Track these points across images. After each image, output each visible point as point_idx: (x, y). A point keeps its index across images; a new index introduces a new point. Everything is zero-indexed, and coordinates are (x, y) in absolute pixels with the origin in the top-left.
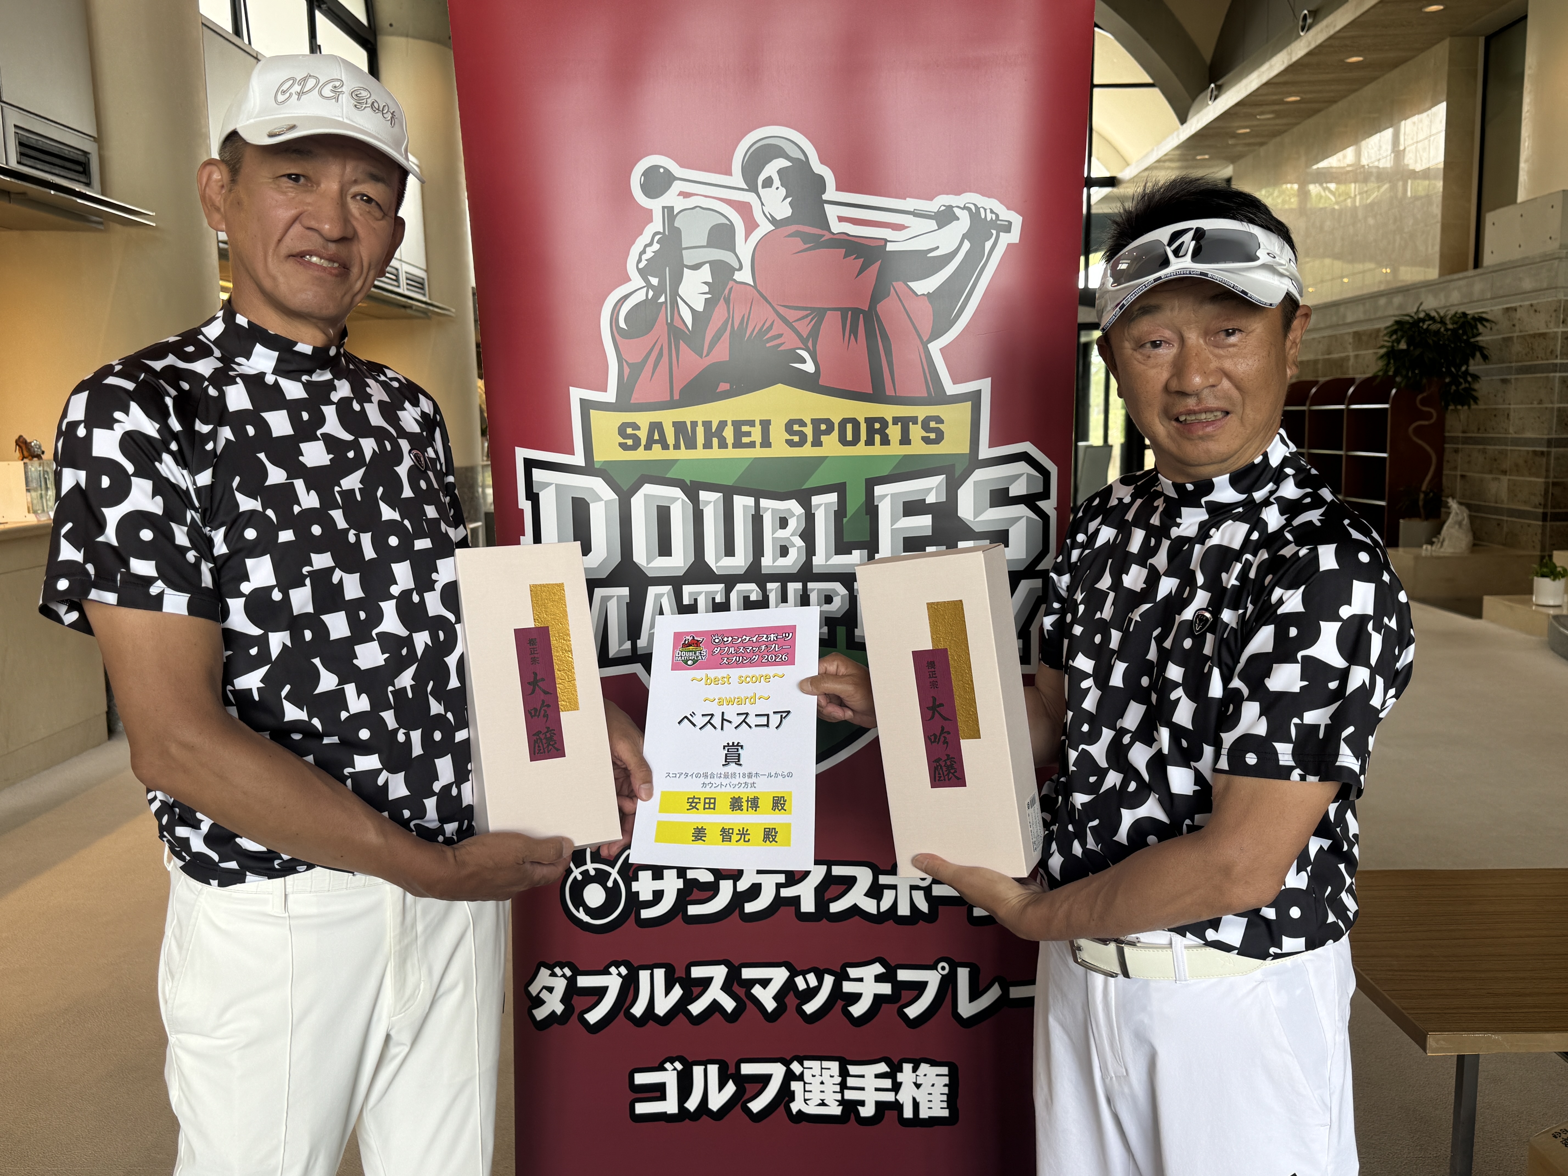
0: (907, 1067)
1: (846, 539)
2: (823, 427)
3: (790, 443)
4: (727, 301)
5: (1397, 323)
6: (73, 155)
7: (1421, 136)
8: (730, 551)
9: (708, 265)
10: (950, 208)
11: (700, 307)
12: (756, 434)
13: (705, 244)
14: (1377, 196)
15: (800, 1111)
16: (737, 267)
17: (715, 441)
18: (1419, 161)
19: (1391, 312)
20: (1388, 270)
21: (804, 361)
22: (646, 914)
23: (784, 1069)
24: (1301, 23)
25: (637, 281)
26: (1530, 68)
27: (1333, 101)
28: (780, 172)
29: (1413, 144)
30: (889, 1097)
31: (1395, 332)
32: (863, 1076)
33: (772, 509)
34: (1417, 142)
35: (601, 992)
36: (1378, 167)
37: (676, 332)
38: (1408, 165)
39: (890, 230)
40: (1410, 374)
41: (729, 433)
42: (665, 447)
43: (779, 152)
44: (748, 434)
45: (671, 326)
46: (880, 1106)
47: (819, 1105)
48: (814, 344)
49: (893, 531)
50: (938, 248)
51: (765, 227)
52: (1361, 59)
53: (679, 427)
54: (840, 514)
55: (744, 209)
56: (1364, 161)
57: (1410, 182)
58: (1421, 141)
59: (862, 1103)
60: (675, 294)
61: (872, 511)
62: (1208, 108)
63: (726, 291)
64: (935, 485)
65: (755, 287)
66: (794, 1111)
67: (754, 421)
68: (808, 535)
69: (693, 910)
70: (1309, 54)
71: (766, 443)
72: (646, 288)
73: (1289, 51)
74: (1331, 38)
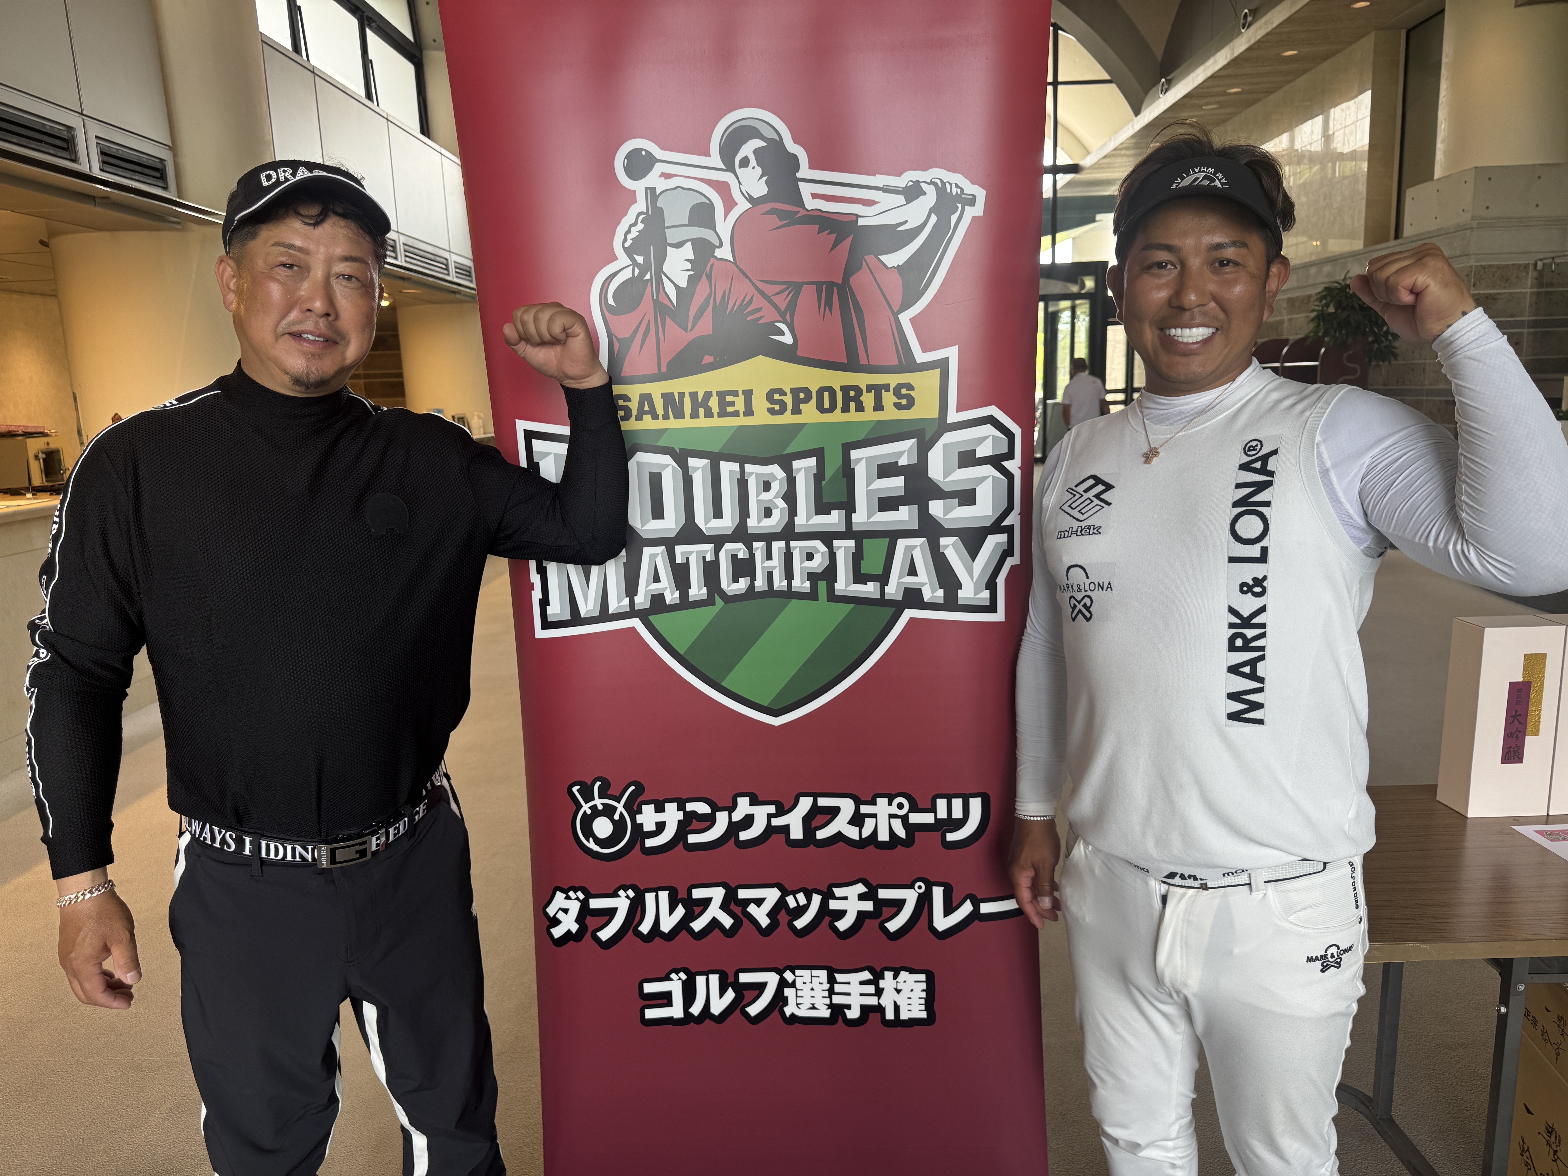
0: (889, 975)
1: (825, 500)
2: (802, 396)
3: (772, 411)
4: (709, 277)
5: (1326, 288)
6: (151, 162)
7: (1349, 122)
8: (718, 513)
9: (690, 243)
10: (917, 183)
11: (683, 284)
12: (740, 404)
13: (687, 223)
14: (1309, 176)
15: (793, 1015)
16: (718, 244)
17: (702, 411)
18: (1347, 144)
19: (1321, 279)
20: (1318, 243)
21: (782, 333)
22: (650, 843)
23: (778, 977)
24: (1242, 21)
25: (623, 260)
26: (1447, 56)
27: (1270, 92)
28: (756, 152)
29: (1342, 128)
30: (873, 1001)
31: (1325, 297)
32: (849, 983)
33: (756, 473)
34: (1345, 127)
35: (611, 913)
36: (1310, 151)
37: (661, 307)
38: (1336, 148)
39: (861, 205)
40: (1337, 334)
41: (714, 403)
42: (655, 417)
43: (752, 133)
44: (732, 404)
45: (656, 302)
46: (864, 1009)
47: (810, 1008)
48: (792, 317)
49: (869, 492)
50: (906, 222)
51: (743, 205)
52: (1295, 52)
53: (667, 398)
54: (819, 477)
55: (722, 188)
56: (1298, 146)
57: (1338, 163)
58: (1348, 126)
59: (849, 1007)
60: (659, 272)
61: (848, 474)
62: (1160, 100)
63: (708, 268)
64: (907, 449)
65: (735, 263)
66: (788, 1014)
67: (737, 391)
68: (790, 497)
69: (692, 839)
70: (1249, 49)
71: (749, 412)
72: (632, 266)
73: (1232, 47)
74: (1268, 34)
